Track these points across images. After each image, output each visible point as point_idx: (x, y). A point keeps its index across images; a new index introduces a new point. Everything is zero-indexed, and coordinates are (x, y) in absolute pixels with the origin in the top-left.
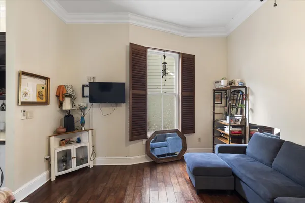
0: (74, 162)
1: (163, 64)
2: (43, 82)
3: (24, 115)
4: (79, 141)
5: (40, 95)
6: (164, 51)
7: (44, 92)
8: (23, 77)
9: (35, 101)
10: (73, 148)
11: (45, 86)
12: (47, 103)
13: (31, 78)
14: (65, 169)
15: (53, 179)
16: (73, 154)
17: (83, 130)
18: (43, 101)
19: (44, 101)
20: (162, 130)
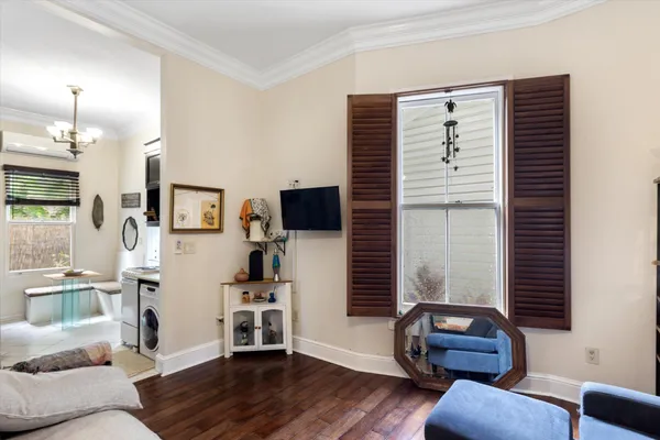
0: (258, 335)
1: (445, 125)
2: (214, 197)
3: (178, 248)
4: (272, 300)
5: (207, 217)
6: (448, 90)
7: (216, 212)
8: (177, 191)
9: (200, 227)
10: (258, 309)
11: (217, 204)
12: (219, 230)
13: (193, 193)
14: (247, 344)
15: (227, 355)
16: (258, 322)
17: (277, 279)
18: (213, 227)
19: (216, 226)
20: (447, 302)
